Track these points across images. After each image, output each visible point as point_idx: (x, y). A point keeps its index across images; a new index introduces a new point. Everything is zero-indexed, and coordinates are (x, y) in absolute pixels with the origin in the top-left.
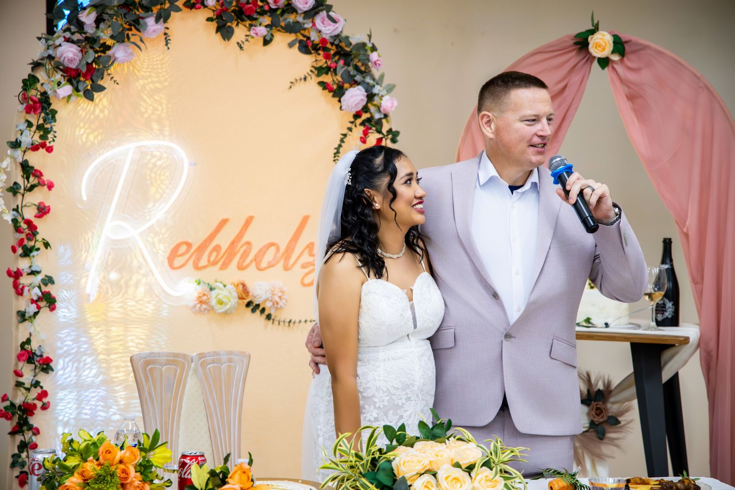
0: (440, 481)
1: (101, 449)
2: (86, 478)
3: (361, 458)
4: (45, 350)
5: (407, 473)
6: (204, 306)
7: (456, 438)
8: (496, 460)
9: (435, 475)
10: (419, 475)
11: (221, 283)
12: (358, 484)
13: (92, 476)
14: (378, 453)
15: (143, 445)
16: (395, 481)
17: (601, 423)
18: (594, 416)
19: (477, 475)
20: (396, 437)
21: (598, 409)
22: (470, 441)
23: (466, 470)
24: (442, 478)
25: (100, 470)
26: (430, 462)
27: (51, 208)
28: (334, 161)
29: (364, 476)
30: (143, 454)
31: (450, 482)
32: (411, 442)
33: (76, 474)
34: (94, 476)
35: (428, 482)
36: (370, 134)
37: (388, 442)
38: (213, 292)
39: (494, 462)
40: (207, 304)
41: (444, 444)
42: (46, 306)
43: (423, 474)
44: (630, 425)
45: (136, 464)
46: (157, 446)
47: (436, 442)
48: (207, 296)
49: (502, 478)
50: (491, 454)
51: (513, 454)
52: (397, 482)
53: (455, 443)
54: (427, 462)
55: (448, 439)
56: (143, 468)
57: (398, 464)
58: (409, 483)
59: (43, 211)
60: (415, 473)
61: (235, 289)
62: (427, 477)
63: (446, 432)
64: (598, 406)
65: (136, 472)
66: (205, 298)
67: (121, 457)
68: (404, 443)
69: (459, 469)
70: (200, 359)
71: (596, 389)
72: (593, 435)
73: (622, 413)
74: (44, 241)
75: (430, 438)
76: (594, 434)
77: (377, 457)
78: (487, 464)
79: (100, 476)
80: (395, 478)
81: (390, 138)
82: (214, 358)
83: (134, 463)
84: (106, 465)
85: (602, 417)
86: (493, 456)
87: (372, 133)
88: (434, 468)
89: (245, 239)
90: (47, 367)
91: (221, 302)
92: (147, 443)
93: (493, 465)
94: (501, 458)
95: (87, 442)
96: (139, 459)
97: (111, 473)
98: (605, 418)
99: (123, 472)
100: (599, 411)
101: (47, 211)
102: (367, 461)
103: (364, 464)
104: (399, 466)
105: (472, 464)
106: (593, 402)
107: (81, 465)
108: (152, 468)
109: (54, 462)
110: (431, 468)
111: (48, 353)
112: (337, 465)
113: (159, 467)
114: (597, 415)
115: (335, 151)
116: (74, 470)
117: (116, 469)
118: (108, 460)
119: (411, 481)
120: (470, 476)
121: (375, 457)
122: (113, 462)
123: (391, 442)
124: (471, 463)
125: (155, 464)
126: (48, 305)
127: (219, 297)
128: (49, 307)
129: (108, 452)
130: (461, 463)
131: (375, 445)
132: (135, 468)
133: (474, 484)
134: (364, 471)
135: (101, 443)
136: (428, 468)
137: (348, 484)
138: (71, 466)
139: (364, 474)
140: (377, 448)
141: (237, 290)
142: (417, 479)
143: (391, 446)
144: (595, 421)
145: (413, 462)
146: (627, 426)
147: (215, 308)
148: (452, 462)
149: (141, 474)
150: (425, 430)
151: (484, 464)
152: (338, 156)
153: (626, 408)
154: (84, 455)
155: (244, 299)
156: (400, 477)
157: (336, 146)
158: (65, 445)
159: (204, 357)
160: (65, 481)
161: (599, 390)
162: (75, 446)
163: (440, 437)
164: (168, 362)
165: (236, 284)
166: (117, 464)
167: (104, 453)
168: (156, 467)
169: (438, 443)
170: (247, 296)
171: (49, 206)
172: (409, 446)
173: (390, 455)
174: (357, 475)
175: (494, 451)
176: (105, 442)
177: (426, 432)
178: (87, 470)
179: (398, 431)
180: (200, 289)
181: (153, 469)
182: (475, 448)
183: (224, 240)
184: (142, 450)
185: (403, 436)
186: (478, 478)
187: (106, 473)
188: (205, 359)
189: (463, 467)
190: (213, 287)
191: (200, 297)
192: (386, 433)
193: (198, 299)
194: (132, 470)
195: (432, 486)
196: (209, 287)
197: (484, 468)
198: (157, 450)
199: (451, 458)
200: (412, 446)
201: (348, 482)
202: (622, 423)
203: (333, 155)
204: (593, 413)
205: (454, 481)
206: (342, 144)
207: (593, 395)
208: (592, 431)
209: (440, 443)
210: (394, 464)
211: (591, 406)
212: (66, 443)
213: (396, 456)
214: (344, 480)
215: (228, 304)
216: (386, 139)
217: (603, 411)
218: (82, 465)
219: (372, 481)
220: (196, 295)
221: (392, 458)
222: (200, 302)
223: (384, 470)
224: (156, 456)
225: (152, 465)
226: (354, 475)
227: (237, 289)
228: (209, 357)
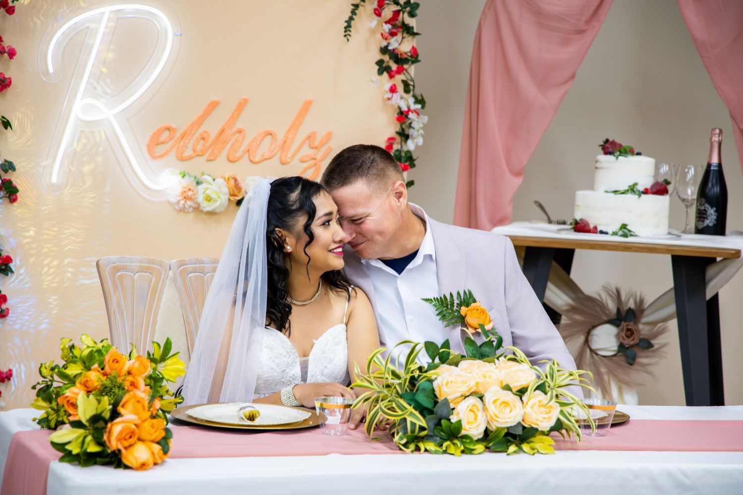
0: (487, 405)
1: (107, 358)
2: (89, 390)
3: (398, 377)
4: (4, 247)
5: (449, 395)
6: (189, 203)
7: (507, 358)
8: (552, 385)
9: (481, 398)
10: (463, 397)
11: (210, 175)
12: (394, 405)
13: (96, 386)
14: (418, 371)
15: (153, 355)
16: (436, 403)
17: (632, 346)
18: (623, 338)
19: (529, 399)
20: (439, 354)
21: (628, 330)
22: (522, 362)
23: (517, 393)
24: (489, 401)
25: (106, 380)
26: (477, 383)
27: (12, 80)
28: (345, 36)
29: (401, 397)
30: (154, 365)
31: (498, 407)
32: (455, 361)
33: (78, 384)
34: (98, 387)
35: (473, 405)
36: (385, 6)
37: (430, 361)
38: (200, 187)
39: (549, 387)
40: (193, 200)
41: (493, 364)
42: (6, 197)
43: (468, 396)
44: (665, 349)
45: (146, 376)
46: (168, 357)
47: (485, 361)
48: (193, 191)
49: (558, 404)
50: (547, 377)
51: (572, 378)
52: (438, 405)
53: (505, 364)
54: (472, 383)
55: (498, 358)
56: (152, 382)
57: (441, 385)
58: (452, 406)
59: (3, 84)
60: (459, 395)
61: (225, 184)
62: (473, 400)
63: (495, 351)
64: (630, 327)
65: (146, 385)
66: (190, 193)
67: (129, 367)
68: (448, 361)
69: (509, 392)
70: (181, 267)
71: (626, 308)
72: (621, 360)
73: (656, 335)
74: (3, 119)
75: (478, 357)
76: (623, 358)
77: (416, 376)
78: (541, 388)
79: (106, 387)
80: (436, 399)
81: (408, 11)
82: (196, 267)
83: (144, 375)
84: (113, 375)
85: (633, 340)
86: (549, 380)
87: (388, 4)
88: (481, 390)
89: (239, 125)
90: (6, 267)
91: (208, 199)
92: (157, 355)
93: (547, 389)
94: (558, 382)
95: (90, 349)
96: (149, 371)
97: (118, 385)
98: (636, 341)
99: (131, 385)
100: (630, 333)
101: (8, 84)
102: (406, 380)
103: (401, 383)
104: (442, 387)
105: (524, 388)
106: (623, 323)
107: (83, 375)
108: (162, 381)
109: (52, 369)
110: (477, 390)
111: (8, 252)
112: (371, 383)
113: (171, 381)
114: (628, 337)
115: (346, 24)
116: (75, 379)
117: (124, 380)
118: (115, 370)
119: (455, 404)
120: (522, 400)
121: (414, 376)
122: (120, 373)
123: (433, 360)
124: (523, 386)
125: (166, 377)
126: (8, 195)
127: (207, 192)
128: (9, 197)
129: (115, 362)
130: (511, 386)
131: (415, 362)
132: (145, 380)
133: (525, 409)
134: (401, 391)
135: (107, 351)
136: (473, 390)
137: (383, 404)
138: (72, 374)
139: (402, 394)
140: (417, 366)
141: (227, 185)
142: (461, 401)
143: (432, 364)
144: (624, 345)
145: (457, 383)
146: (662, 350)
147: (202, 205)
148: (501, 385)
149: (151, 388)
150: (472, 348)
151: (538, 388)
152: (350, 31)
153: (660, 330)
154: (87, 363)
155: (236, 196)
156: (442, 399)
157: (347, 19)
158: (65, 351)
159: (184, 265)
160: (64, 392)
161: (630, 309)
162: (76, 352)
163: (488, 356)
164: (142, 270)
165: (227, 178)
166: (125, 375)
167: (111, 361)
168: (167, 380)
169: (486, 363)
170: (239, 192)
171: (10, 78)
172: (453, 365)
173: (431, 374)
174: (394, 395)
175: (550, 374)
176: (111, 349)
177: (473, 350)
178: (91, 380)
179: (442, 347)
180: (186, 182)
181: (164, 383)
182: (528, 369)
183: (212, 126)
184: (153, 360)
185: (446, 354)
186: (530, 403)
187: (112, 384)
188: (185, 266)
189: (514, 390)
190: (200, 181)
191: (185, 192)
192: (427, 350)
193: (183, 194)
194: (141, 383)
195: (478, 410)
196: (196, 180)
197: (538, 392)
198: (168, 362)
199: (501, 379)
200: (456, 365)
201: (383, 402)
202: (656, 347)
203: (344, 30)
204: (623, 334)
205: (504, 405)
206: (354, 16)
207: (623, 313)
208: (620, 355)
209: (489, 362)
210: (435, 384)
211: (621, 327)
212: (66, 349)
213: (438, 376)
214: (378, 400)
215: (217, 201)
216: (403, 12)
217: (635, 332)
218: (85, 374)
219: (410, 402)
220: (179, 190)
221: (433, 377)
222: (185, 198)
223: (424, 390)
224: (168, 368)
225: (163, 378)
226: (390, 395)
227: (227, 183)
228: (191, 264)
